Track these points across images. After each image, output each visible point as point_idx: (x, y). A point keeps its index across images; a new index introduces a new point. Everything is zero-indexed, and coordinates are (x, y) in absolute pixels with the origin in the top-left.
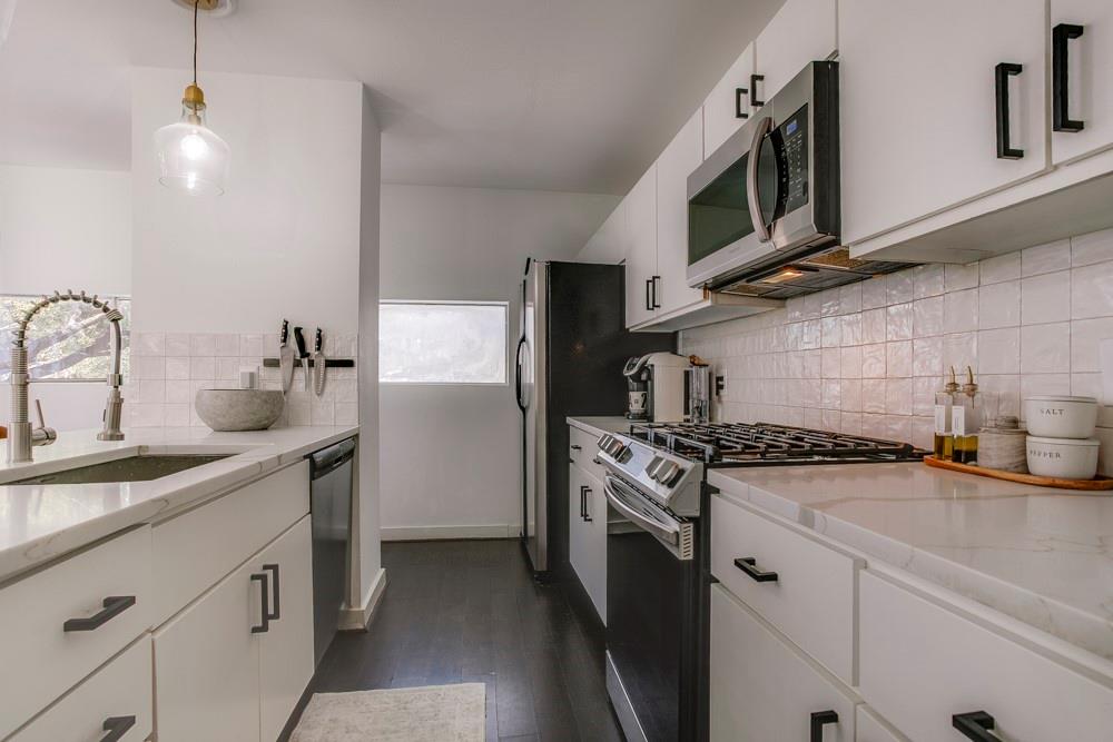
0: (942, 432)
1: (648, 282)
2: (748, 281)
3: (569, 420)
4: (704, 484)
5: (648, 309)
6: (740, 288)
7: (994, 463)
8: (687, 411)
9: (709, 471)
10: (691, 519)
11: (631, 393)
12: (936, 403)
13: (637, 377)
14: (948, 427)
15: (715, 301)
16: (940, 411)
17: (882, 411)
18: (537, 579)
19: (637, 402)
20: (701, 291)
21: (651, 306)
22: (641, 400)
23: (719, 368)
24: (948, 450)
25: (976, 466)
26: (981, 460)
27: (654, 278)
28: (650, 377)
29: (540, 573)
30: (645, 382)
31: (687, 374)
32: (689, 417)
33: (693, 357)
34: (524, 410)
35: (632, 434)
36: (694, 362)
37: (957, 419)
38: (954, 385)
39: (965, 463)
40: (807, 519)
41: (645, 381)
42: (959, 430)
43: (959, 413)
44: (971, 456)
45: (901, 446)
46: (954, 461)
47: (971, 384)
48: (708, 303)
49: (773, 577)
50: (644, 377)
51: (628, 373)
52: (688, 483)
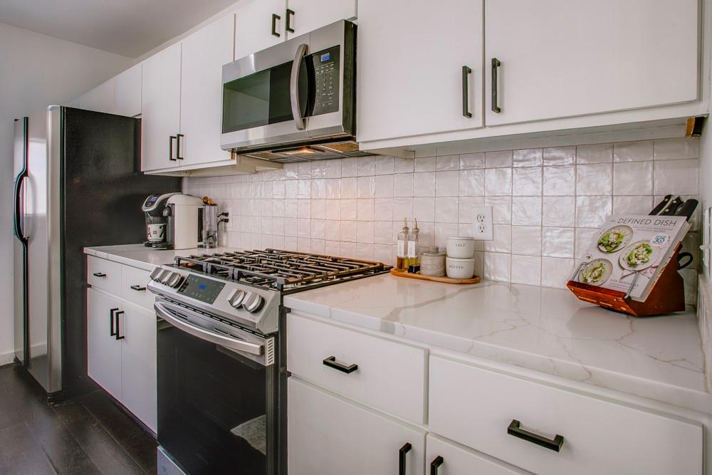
0: (402, 256)
1: (171, 138)
2: (273, 152)
3: (87, 250)
4: (281, 306)
5: (171, 159)
6: (262, 155)
7: (429, 272)
8: (200, 239)
9: (285, 297)
10: (271, 335)
11: (149, 226)
12: (398, 239)
13: (154, 213)
14: (406, 252)
15: (239, 161)
16: (401, 244)
17: (354, 241)
18: (50, 401)
19: (155, 233)
20: (230, 153)
21: (174, 156)
22: (159, 231)
23: (223, 206)
24: (406, 266)
25: (419, 274)
26: (422, 271)
27: (179, 135)
28: (171, 214)
29: (54, 394)
30: (166, 217)
31: (201, 211)
32: (201, 243)
33: (206, 198)
34: (25, 242)
35: (179, 265)
36: (206, 202)
37: (411, 249)
38: (406, 228)
39: (415, 273)
40: (387, 329)
41: (164, 216)
42: (412, 255)
43: (412, 245)
44: (418, 269)
45: (378, 265)
46: (409, 272)
47: (416, 228)
48: (234, 162)
49: (355, 368)
50: (165, 213)
51: (145, 209)
52: (271, 308)
